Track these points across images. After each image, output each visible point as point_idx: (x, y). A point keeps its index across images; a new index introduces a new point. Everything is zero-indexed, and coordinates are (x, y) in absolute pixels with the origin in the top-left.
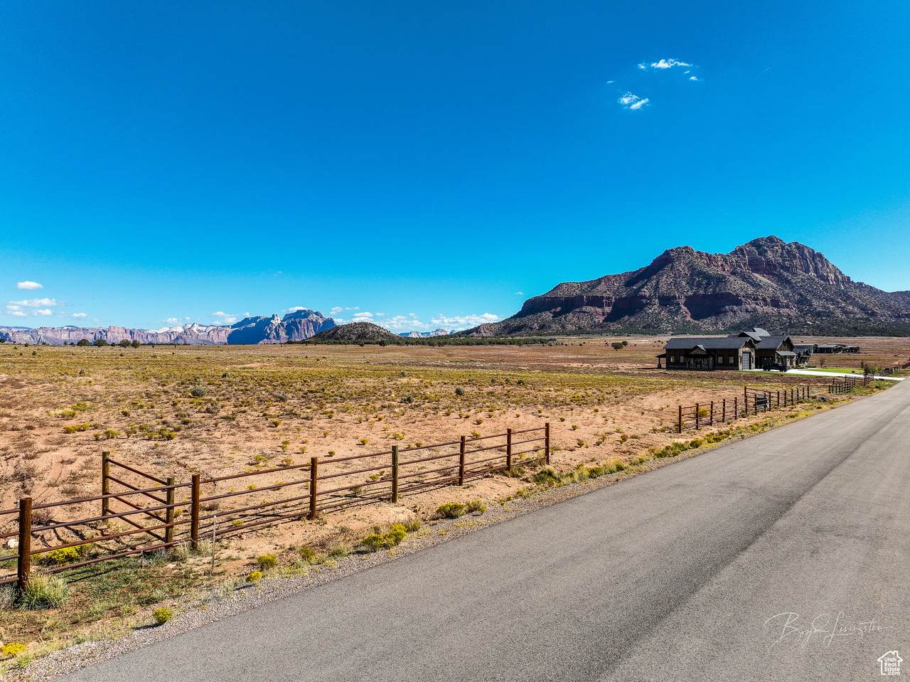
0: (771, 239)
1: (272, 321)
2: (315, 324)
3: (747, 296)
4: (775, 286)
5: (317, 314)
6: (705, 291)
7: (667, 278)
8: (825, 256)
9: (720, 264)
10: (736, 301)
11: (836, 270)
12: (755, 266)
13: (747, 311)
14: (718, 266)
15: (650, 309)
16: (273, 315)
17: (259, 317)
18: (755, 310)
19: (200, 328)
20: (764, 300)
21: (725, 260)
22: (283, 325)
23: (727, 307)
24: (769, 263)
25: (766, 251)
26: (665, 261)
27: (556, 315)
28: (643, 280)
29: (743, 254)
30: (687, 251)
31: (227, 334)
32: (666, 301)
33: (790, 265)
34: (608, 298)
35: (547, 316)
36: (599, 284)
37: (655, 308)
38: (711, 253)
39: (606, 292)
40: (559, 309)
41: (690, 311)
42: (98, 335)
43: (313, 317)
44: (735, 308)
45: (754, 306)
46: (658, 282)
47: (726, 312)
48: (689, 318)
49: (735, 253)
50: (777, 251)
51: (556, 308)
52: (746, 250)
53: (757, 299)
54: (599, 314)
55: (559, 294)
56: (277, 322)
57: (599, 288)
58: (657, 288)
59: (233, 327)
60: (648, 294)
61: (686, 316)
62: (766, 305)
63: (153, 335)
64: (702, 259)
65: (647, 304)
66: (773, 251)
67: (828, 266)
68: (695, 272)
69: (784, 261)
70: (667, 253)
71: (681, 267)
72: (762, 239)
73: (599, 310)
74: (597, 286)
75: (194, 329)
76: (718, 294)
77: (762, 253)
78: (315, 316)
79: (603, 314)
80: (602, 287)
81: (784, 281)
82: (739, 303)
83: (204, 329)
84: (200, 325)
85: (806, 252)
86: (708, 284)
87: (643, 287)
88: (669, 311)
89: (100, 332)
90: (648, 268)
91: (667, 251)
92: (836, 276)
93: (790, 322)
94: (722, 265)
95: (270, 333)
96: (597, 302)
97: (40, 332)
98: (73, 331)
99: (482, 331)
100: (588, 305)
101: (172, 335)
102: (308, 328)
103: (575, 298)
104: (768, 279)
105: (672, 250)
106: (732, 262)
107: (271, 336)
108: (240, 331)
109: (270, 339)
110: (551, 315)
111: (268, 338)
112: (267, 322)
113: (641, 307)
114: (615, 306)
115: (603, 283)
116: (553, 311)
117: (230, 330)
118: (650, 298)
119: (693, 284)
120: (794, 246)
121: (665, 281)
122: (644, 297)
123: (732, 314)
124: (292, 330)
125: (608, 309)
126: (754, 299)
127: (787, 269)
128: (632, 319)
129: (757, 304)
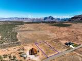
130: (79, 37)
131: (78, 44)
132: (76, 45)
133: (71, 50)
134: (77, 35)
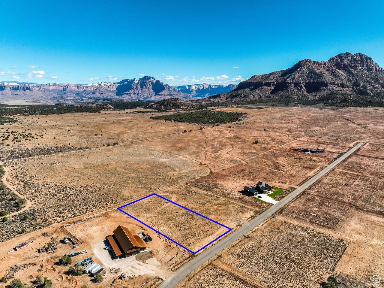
0: (347, 54)
1: (134, 81)
2: (152, 83)
3: (331, 83)
4: (346, 75)
5: (153, 78)
6: (314, 80)
7: (298, 74)
8: (372, 59)
9: (322, 66)
10: (326, 85)
11: (376, 65)
12: (338, 66)
13: (330, 90)
14: (322, 67)
15: (290, 88)
16: (135, 79)
17: (129, 79)
18: (333, 89)
19: (105, 84)
20: (338, 84)
21: (325, 64)
22: (139, 83)
23: (322, 88)
24: (344, 65)
25: (344, 59)
26: (298, 66)
27: (251, 90)
28: (289, 74)
29: (334, 61)
30: (308, 61)
31: (116, 87)
32: (297, 85)
33: (354, 65)
34: (273, 83)
35: (248, 90)
36: (270, 76)
37: (292, 88)
38: (319, 61)
39: (272, 80)
40: (253, 87)
41: (306, 90)
42: (64, 87)
43: (151, 80)
44: (325, 88)
45: (333, 87)
46: (294, 76)
47: (321, 90)
48: (305, 93)
49: (330, 60)
50: (349, 59)
51: (251, 87)
52: (335, 59)
53: (335, 84)
54: (268, 90)
55: (253, 80)
56: (136, 82)
57: (270, 78)
58: (293, 79)
59: (118, 83)
60: (289, 82)
61: (304, 92)
62: (338, 87)
63: (86, 87)
64: (315, 64)
65: (289, 86)
66: (347, 59)
67: (373, 63)
68: (311, 71)
69: (351, 63)
70: (300, 62)
71: (305, 69)
72: (343, 54)
73: (269, 88)
74: (269, 77)
75: (102, 84)
76: (318, 82)
77: (342, 60)
78: (152, 79)
79: (271, 90)
80: (271, 77)
81: (350, 73)
82: (327, 86)
83: (106, 84)
84: (105, 83)
85: (364, 57)
86: (315, 77)
87: (288, 78)
88: (297, 89)
89: (65, 86)
90: (291, 68)
91: (300, 61)
92: (376, 68)
93: (344, 98)
94: (323, 66)
95: (134, 87)
96: (268, 84)
97: (42, 87)
98: (54, 86)
99: (221, 97)
100: (265, 85)
101: (94, 87)
102: (149, 85)
103: (259, 82)
104: (343, 72)
105: (302, 61)
106: (328, 65)
107: (134, 88)
108: (121, 85)
109: (134, 89)
110: (249, 90)
111: (133, 89)
112: (132, 81)
113: (286, 87)
114: (276, 86)
115: (272, 75)
116: (250, 88)
117: (117, 85)
118: (290, 83)
119: (309, 77)
120: (358, 55)
121: (297, 76)
122: (288, 83)
123: (323, 91)
124: (143, 85)
125: (273, 88)
126: (333, 84)
127: (352, 67)
128: (282, 93)
129: (334, 86)
130: (281, 161)
131: (286, 186)
132: (281, 190)
133: (269, 213)
134: (275, 155)
